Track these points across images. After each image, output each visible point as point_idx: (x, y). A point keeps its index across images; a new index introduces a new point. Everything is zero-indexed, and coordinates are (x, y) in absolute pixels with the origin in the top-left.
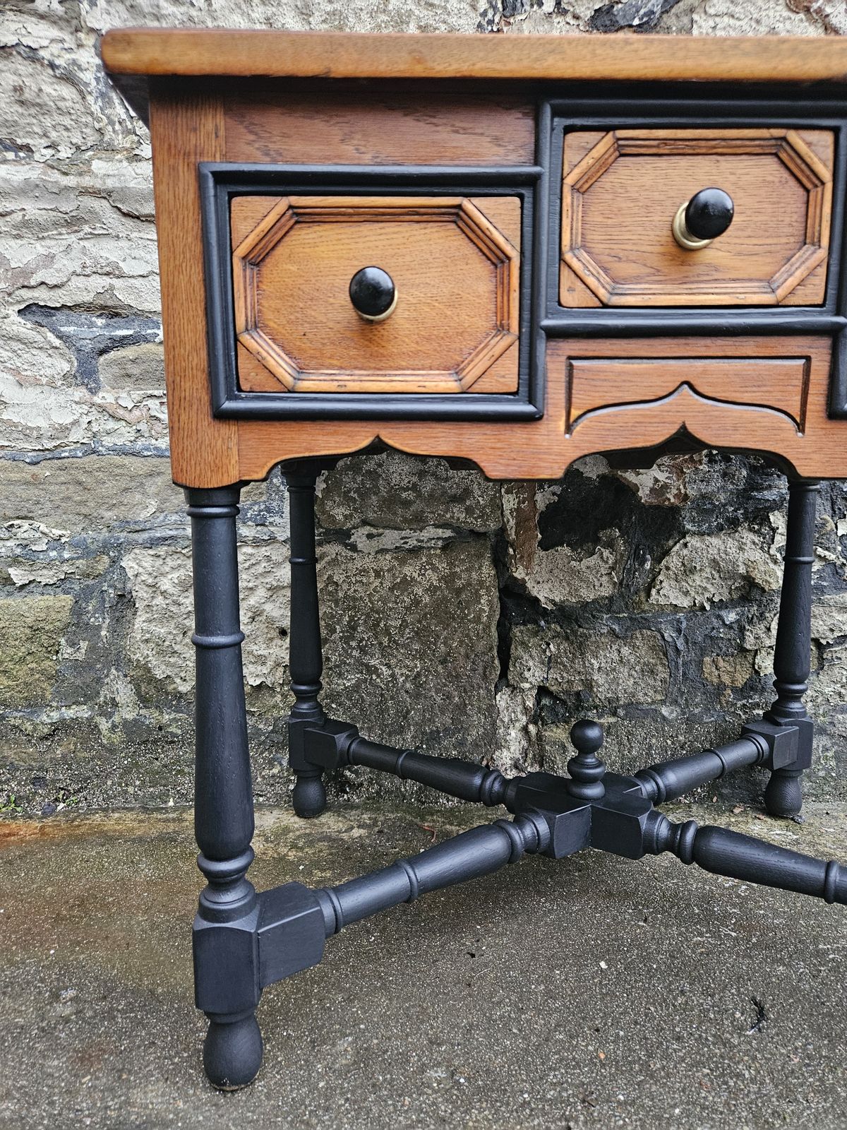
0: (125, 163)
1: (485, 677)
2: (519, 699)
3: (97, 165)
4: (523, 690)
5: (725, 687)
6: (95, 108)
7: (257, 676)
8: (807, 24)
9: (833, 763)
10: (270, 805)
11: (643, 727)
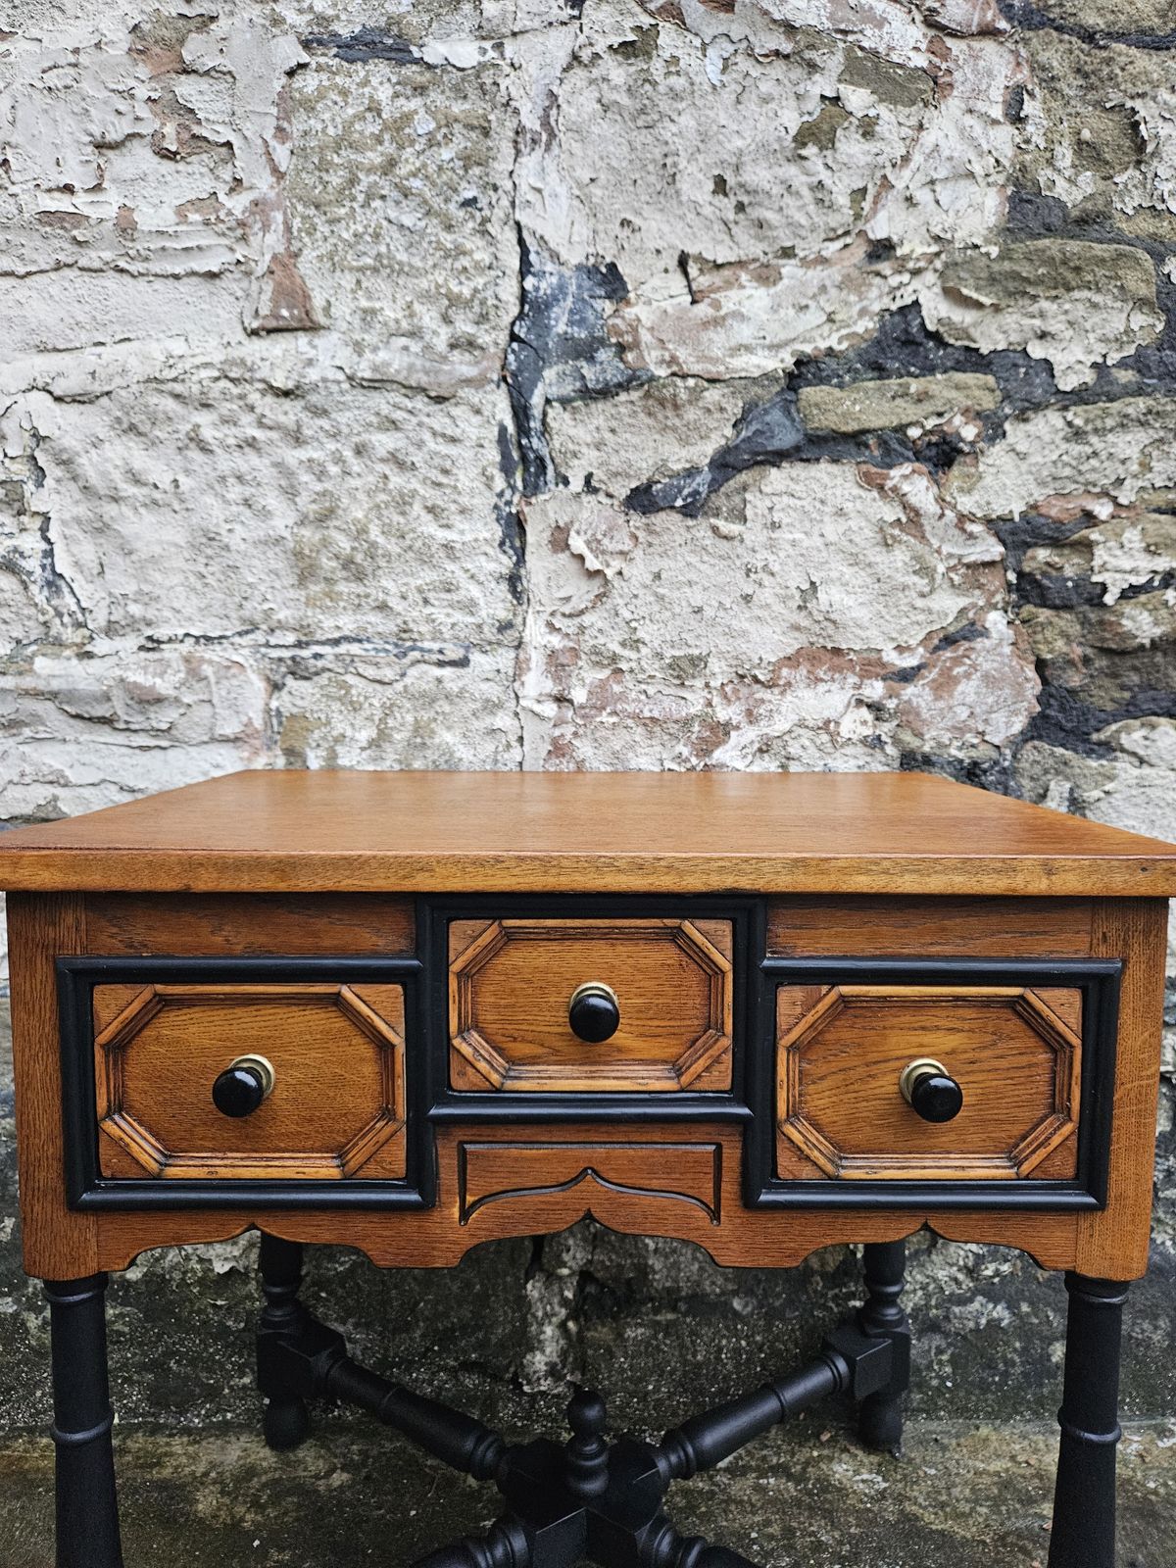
0: (75, 661)
1: (513, 1262)
2: (556, 1288)
3: (40, 663)
4: (560, 1278)
5: (813, 1272)
6: (40, 598)
7: (226, 1259)
8: (881, 503)
9: (948, 1369)
10: (240, 1425)
11: (709, 1325)
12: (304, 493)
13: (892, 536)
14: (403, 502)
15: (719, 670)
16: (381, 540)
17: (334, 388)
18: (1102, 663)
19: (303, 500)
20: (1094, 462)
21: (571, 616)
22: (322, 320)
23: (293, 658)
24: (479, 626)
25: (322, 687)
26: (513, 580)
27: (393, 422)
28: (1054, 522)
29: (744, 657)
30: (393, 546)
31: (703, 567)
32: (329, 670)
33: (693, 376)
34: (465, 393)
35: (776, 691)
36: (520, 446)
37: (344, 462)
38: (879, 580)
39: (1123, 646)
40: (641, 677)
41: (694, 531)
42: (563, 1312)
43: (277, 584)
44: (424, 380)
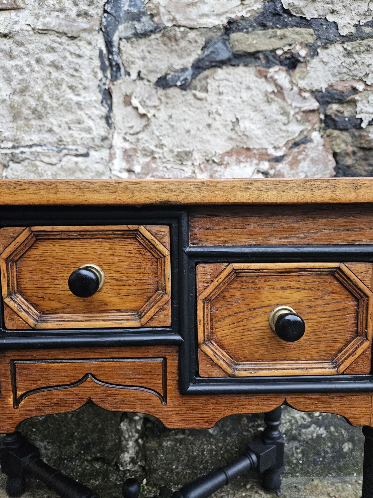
2: (133, 425)
4: (135, 421)
9: (300, 456)
11: (199, 439)
12: (15, 81)
13: (271, 99)
14: (58, 84)
15: (198, 158)
16: (49, 101)
17: (26, 33)
18: (360, 154)
19: (14, 83)
20: (356, 66)
21: (133, 134)
22: (22, 5)
23: (12, 154)
24: (93, 139)
25: (25, 167)
26: (107, 118)
27: (53, 48)
28: (340, 92)
29: (208, 152)
30: (54, 104)
31: (190, 113)
32: (28, 159)
33: (183, 26)
34: (83, 35)
35: (223, 166)
36: (109, 59)
37: (31, 66)
38: (266, 118)
39: (369, 146)
40: (164, 160)
41: (186, 97)
42: (137, 435)
43: (4, 121)
44: (66, 30)
